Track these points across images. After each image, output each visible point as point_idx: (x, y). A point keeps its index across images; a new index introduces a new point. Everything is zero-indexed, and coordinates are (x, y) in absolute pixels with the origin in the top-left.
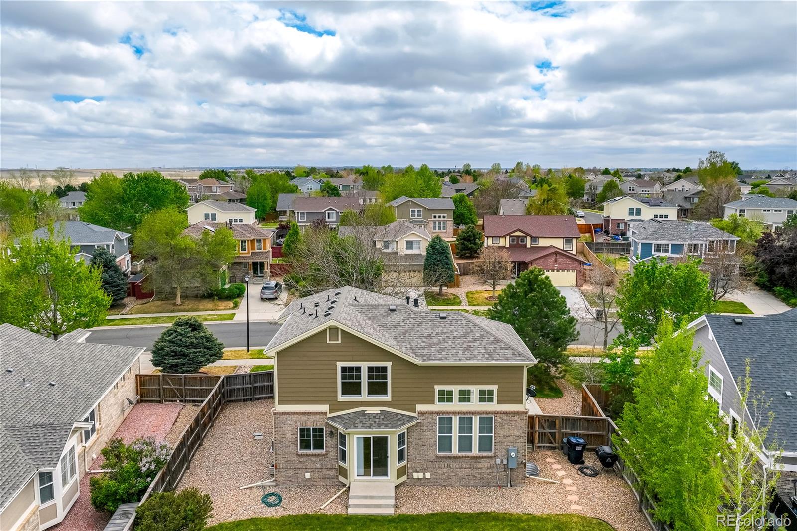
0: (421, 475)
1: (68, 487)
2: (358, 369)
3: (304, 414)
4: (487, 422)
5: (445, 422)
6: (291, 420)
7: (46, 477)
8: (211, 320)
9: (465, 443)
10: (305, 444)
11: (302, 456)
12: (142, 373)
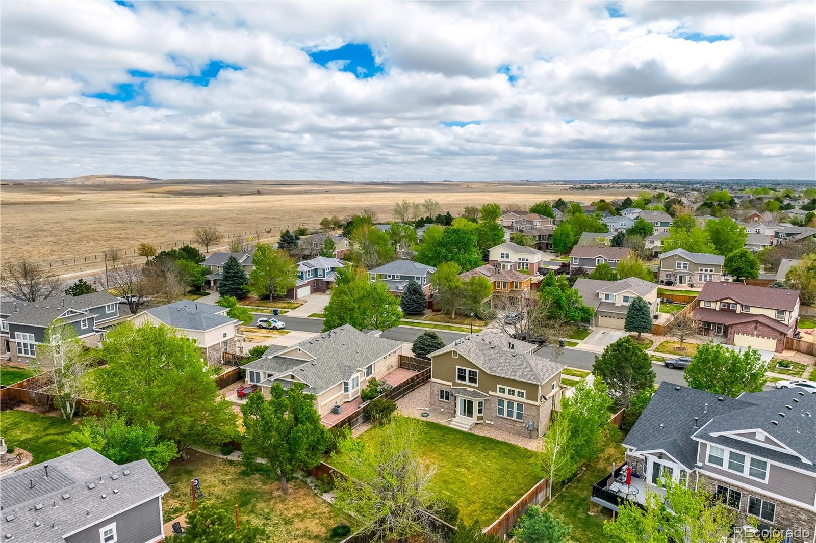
0: (489, 422)
1: (354, 390)
2: (465, 370)
3: (442, 384)
4: (520, 406)
5: (501, 402)
6: (437, 385)
7: (346, 384)
8: (466, 332)
9: (510, 413)
10: (442, 397)
11: (440, 401)
12: (404, 354)
